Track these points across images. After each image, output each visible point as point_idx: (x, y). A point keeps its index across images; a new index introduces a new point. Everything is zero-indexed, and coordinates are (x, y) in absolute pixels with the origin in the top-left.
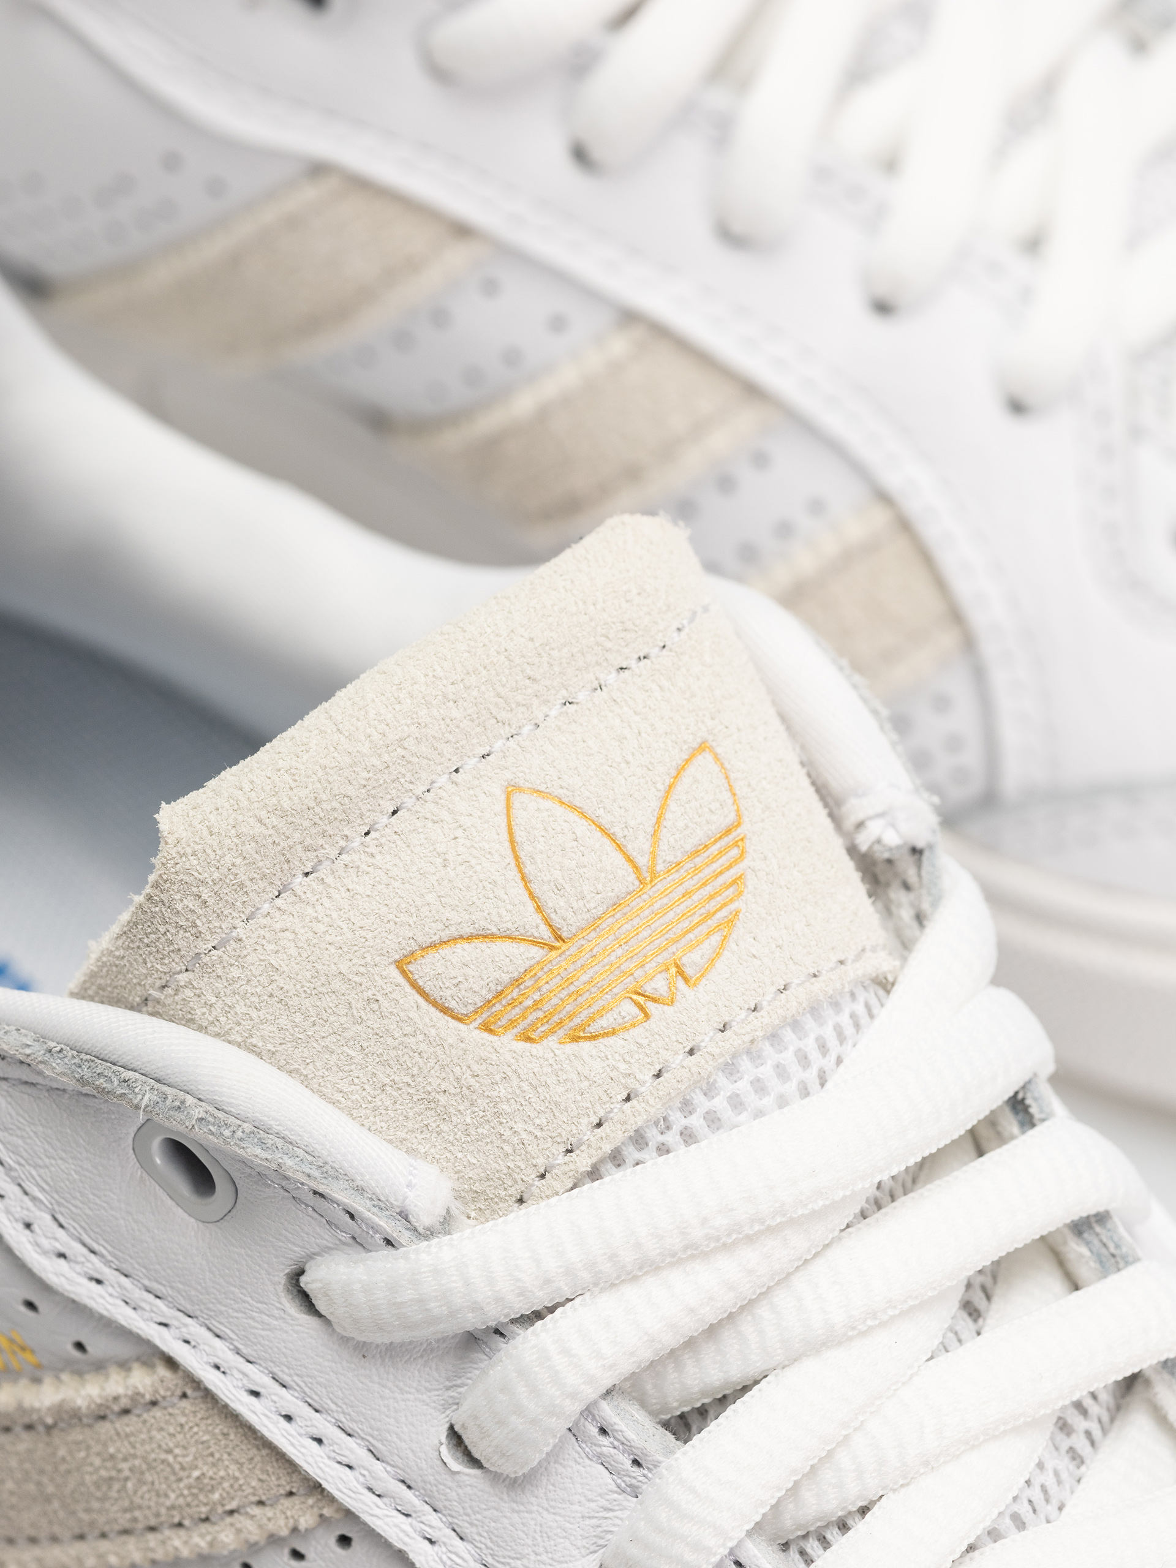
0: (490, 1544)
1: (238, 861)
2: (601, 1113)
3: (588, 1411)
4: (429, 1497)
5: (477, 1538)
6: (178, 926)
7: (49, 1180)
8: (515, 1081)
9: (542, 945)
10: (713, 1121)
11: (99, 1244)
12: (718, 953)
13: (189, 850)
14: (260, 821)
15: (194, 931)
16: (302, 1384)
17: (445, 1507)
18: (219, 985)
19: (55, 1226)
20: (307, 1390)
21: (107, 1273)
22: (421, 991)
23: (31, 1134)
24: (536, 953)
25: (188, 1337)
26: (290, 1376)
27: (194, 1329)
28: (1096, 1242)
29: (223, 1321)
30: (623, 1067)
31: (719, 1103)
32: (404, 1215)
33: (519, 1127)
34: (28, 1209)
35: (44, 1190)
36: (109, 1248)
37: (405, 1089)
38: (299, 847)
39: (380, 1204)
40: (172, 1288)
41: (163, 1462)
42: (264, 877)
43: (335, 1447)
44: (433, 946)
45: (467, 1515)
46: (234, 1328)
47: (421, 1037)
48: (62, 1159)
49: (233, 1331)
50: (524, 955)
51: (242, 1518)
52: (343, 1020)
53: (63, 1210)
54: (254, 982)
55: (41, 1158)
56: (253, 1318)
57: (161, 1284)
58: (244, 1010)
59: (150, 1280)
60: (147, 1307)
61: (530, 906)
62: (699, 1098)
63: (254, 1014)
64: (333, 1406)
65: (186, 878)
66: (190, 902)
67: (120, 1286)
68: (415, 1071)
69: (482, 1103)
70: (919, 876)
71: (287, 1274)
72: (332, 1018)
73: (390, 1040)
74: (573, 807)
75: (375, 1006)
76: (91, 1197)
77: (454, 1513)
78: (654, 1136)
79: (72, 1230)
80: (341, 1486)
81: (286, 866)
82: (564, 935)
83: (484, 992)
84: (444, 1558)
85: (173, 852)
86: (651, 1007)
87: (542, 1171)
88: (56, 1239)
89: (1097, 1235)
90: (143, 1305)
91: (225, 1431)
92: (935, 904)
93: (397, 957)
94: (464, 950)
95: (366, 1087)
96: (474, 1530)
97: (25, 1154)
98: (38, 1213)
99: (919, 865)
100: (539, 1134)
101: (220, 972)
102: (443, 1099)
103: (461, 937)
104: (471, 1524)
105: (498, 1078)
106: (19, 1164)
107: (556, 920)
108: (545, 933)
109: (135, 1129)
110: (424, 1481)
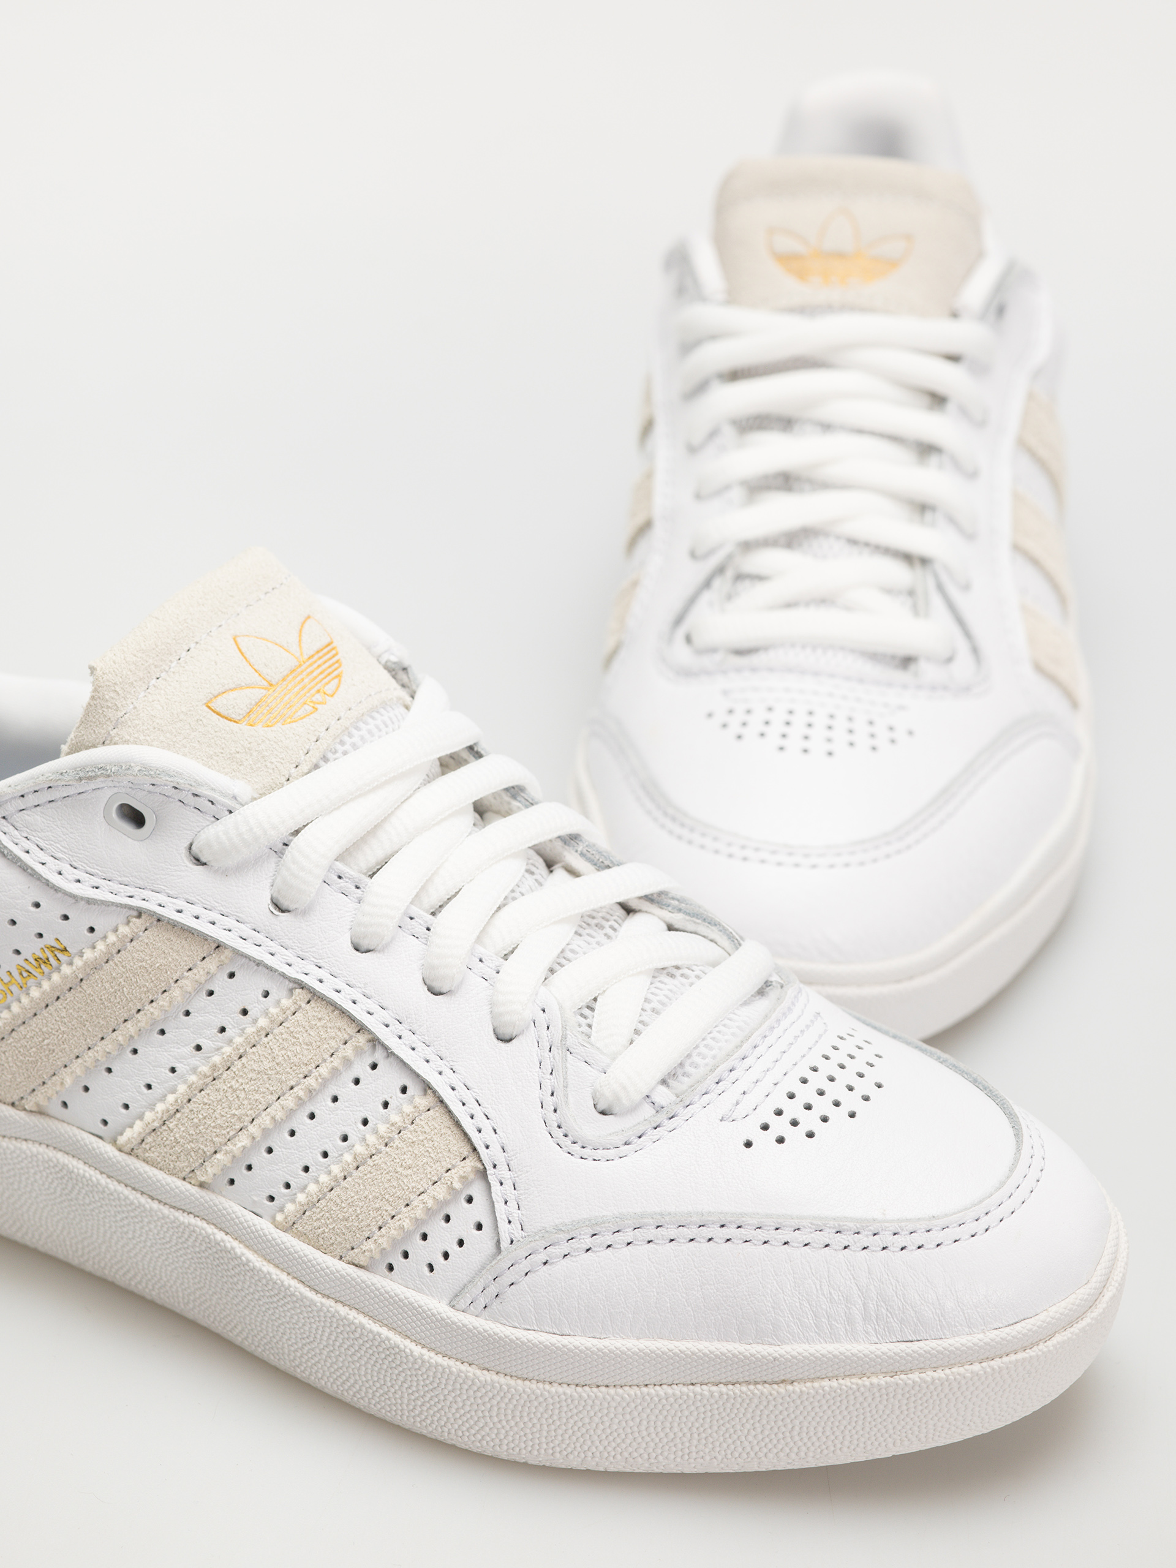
0: (299, 945)
1: (129, 673)
2: (307, 747)
3: (330, 869)
4: (268, 933)
5: (293, 945)
6: (108, 707)
7: (66, 846)
8: (267, 742)
9: (265, 689)
10: (355, 747)
11: (94, 869)
12: (338, 687)
13: (107, 671)
14: (135, 656)
15: (115, 708)
16: (201, 899)
17: (276, 935)
18: (130, 730)
19: (72, 868)
20: (203, 901)
21: (100, 882)
22: (218, 714)
23: (55, 827)
24: (264, 692)
25: (144, 897)
26: (195, 897)
27: (146, 894)
28: (523, 800)
29: (159, 882)
30: (312, 728)
31: (356, 739)
32: (235, 798)
33: (274, 760)
34: (58, 865)
35: (65, 852)
36: (100, 868)
37: (221, 755)
38: (153, 667)
39: (225, 795)
40: (132, 876)
41: (140, 967)
42: (141, 679)
43: (222, 923)
44: (219, 694)
45: (287, 935)
46: (165, 884)
47: (223, 732)
48: (71, 833)
49: (164, 886)
50: (258, 693)
51: (183, 981)
52: (188, 731)
53: (75, 859)
54: (146, 724)
55: (60, 837)
56: (173, 875)
57: (127, 877)
58: (144, 738)
59: (121, 877)
60: (122, 891)
61: (257, 675)
62: (346, 739)
63: (148, 738)
64: (217, 904)
65: (108, 684)
66: (112, 695)
67: (107, 885)
68: (224, 746)
69: (255, 754)
70: (409, 678)
71: (185, 848)
72: (183, 732)
73: (210, 736)
74: (263, 639)
75: (201, 723)
76: (88, 846)
77: (280, 937)
78: (330, 755)
79: (80, 867)
80: (228, 938)
81: (149, 675)
82: (274, 683)
83: (245, 709)
84: (281, 959)
85: (101, 673)
86: (317, 706)
87: (287, 777)
88: (73, 874)
89: (523, 797)
90: (120, 890)
91: (168, 937)
92: (417, 686)
93: (205, 701)
94: (232, 695)
95: (204, 758)
96: (291, 941)
97: (53, 838)
98: (63, 865)
99: (407, 673)
100: (283, 761)
101: (130, 724)
102: (238, 756)
103: (230, 689)
104: (289, 939)
105: (260, 742)
106: (51, 845)
107: (269, 678)
108: (265, 683)
109: (104, 805)
110: (264, 926)
